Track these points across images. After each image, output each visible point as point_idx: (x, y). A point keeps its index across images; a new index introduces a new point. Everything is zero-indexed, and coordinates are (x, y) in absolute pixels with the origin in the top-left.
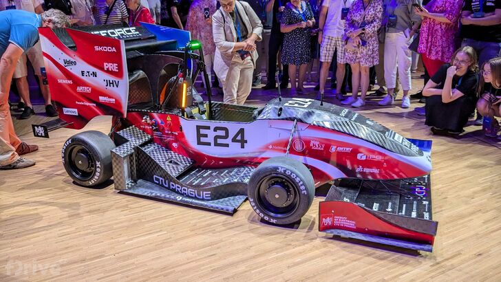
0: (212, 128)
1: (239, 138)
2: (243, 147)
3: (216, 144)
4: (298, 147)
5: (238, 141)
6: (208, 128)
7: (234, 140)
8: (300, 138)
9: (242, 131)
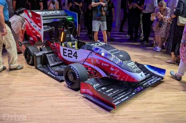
0: (67, 50)
1: (75, 55)
2: (76, 59)
3: (69, 56)
4: (92, 61)
5: (75, 56)
6: (66, 50)
7: (74, 56)
8: (93, 58)
9: (76, 52)
